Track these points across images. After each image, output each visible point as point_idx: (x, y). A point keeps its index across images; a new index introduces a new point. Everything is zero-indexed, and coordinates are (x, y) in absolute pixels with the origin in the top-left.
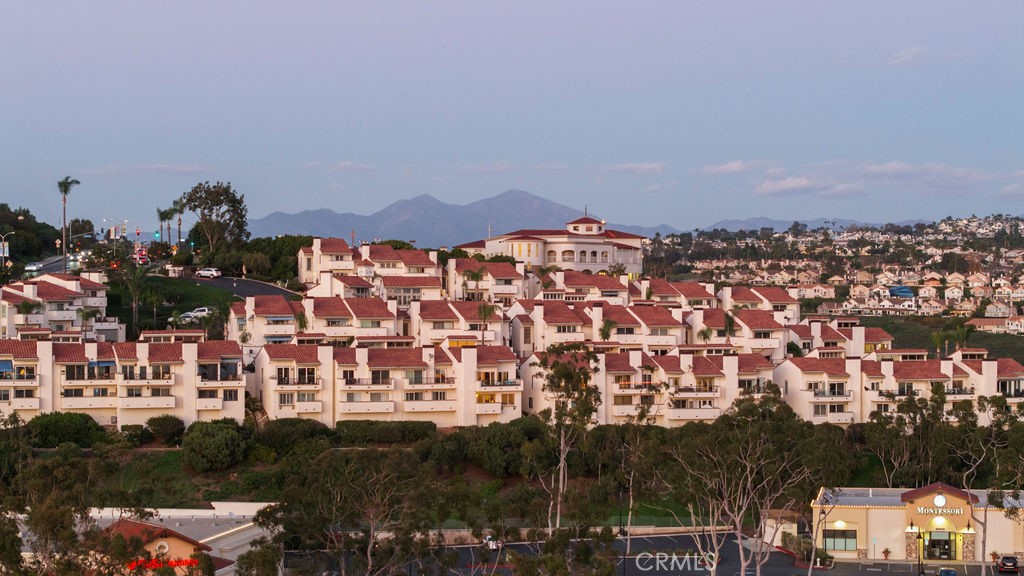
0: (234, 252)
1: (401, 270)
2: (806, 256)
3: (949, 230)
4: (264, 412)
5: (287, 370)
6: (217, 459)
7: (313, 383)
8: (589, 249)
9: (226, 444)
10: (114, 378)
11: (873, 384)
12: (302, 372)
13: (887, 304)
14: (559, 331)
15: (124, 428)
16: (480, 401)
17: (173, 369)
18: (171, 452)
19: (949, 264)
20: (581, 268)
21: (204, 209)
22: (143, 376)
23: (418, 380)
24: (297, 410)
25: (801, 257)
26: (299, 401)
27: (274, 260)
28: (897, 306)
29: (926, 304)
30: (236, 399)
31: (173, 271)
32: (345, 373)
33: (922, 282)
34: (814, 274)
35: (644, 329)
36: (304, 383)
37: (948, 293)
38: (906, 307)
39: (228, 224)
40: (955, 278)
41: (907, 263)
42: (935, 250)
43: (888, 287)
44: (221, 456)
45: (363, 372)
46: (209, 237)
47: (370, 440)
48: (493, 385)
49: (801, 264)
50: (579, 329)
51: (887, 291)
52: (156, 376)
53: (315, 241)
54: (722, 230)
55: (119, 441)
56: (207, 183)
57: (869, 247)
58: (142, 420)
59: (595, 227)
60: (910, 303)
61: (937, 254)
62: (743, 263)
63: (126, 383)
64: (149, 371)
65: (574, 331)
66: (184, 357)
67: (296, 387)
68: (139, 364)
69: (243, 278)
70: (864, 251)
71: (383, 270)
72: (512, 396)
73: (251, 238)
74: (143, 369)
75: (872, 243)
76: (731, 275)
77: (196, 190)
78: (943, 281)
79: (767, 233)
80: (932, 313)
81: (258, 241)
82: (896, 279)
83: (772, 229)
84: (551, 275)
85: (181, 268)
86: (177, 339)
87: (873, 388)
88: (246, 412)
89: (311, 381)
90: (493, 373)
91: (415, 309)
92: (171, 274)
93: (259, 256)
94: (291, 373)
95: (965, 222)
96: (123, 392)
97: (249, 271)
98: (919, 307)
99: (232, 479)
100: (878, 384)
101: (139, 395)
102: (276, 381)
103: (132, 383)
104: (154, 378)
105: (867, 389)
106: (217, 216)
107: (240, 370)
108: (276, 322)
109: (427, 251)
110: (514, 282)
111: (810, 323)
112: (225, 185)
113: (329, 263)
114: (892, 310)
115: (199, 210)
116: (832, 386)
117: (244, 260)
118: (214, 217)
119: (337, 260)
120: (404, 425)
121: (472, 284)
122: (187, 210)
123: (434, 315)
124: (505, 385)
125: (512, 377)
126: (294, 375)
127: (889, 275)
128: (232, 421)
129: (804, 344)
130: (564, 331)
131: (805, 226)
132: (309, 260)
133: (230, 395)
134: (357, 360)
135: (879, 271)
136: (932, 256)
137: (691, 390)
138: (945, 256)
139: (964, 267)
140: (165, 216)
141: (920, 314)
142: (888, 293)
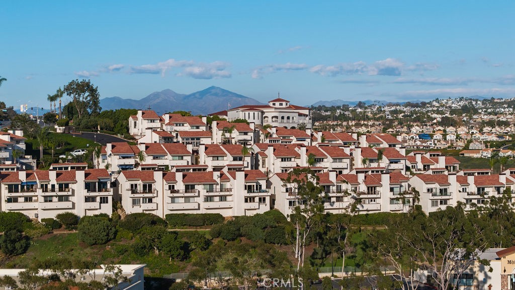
0: (92, 118)
1: (187, 128)
2: (372, 119)
3: (437, 105)
4: (123, 210)
5: (136, 185)
6: (99, 238)
7: (152, 193)
8: (286, 115)
9: (104, 229)
10: (36, 192)
11: (463, 189)
12: (145, 186)
13: (418, 143)
14: (282, 161)
15: (43, 220)
16: (246, 201)
17: (70, 186)
18: (71, 234)
19: (446, 122)
20: (282, 125)
21: (76, 94)
22: (53, 189)
23: (211, 190)
24: (142, 208)
25: (368, 119)
26: (143, 203)
27: (115, 122)
28: (424, 144)
29: (439, 143)
30: (107, 202)
31: (59, 129)
32: (170, 186)
33: (434, 132)
34: (379, 128)
35: (330, 159)
36: (146, 193)
37: (448, 137)
38: (429, 144)
39: (89, 103)
40: (450, 129)
41: (425, 122)
42: (436, 115)
43: (418, 134)
44: (101, 236)
45: (180, 186)
46: (79, 110)
47: (185, 225)
48: (254, 192)
49: (370, 123)
50: (293, 159)
51: (417, 136)
52: (61, 190)
53: (139, 111)
54: (323, 106)
55: (40, 228)
56: (77, 80)
57: (403, 114)
58: (53, 215)
59: (284, 103)
60: (430, 142)
61: (439, 117)
62: (340, 123)
63: (43, 194)
64: (57, 187)
65: (290, 161)
66: (77, 178)
67: (141, 195)
68: (51, 183)
69: (99, 132)
70: (400, 116)
71: (177, 127)
72: (264, 199)
73: (102, 111)
74: (53, 186)
75: (404, 112)
76: (336, 129)
77: (71, 84)
78: (445, 131)
79: (346, 108)
80: (442, 148)
81: (106, 112)
82: (421, 130)
83: (348, 105)
84: (268, 130)
85: (64, 128)
86: (72, 168)
87: (463, 191)
88: (113, 209)
89: (150, 191)
90: (253, 186)
91: (202, 149)
92: (58, 131)
93: (107, 120)
94: (138, 187)
95: (445, 101)
96: (42, 199)
97: (101, 129)
98: (435, 144)
99: (108, 249)
100: (466, 188)
101: (51, 201)
102: (130, 192)
103: (47, 194)
104: (60, 191)
105: (460, 191)
106: (83, 98)
107: (109, 185)
108: (124, 158)
109: (201, 117)
110: (249, 134)
111: (415, 154)
112: (87, 81)
113: (147, 124)
114: (421, 146)
115: (72, 95)
116: (441, 190)
117: (99, 123)
118: (81, 99)
119: (151, 122)
120: (204, 216)
121: (227, 135)
122: (65, 95)
123: (213, 153)
124: (260, 192)
125: (264, 187)
126: (140, 188)
127: (417, 128)
128: (105, 215)
129: (412, 166)
130: (285, 161)
131: (365, 104)
132: (135, 123)
133: (104, 200)
134: (177, 179)
135: (412, 126)
136: (435, 119)
137: (364, 194)
138: (443, 118)
139: (453, 123)
140: (52, 99)
141: (436, 148)
142: (418, 137)
